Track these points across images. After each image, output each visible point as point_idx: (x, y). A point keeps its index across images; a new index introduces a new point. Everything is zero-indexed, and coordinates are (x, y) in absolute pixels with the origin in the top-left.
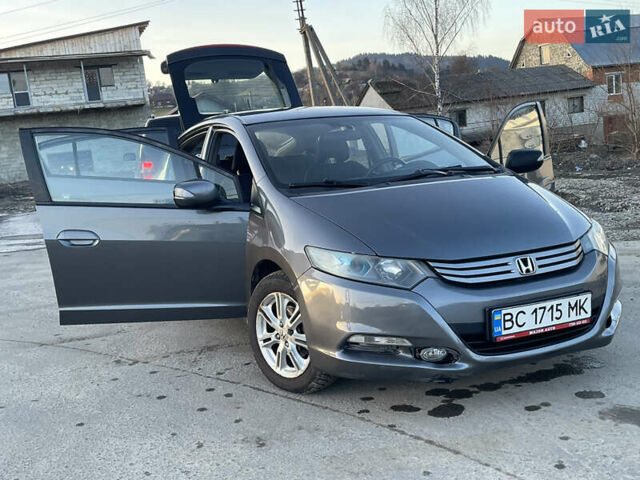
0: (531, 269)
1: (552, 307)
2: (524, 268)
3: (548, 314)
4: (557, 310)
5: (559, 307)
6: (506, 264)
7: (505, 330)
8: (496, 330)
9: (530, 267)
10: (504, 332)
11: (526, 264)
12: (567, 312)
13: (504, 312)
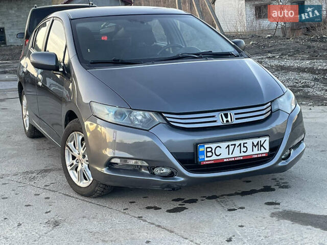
0: (230, 120)
1: (240, 145)
2: (225, 120)
3: (237, 149)
4: (244, 147)
5: (245, 145)
6: (214, 116)
7: (207, 158)
8: (201, 157)
9: (229, 119)
10: (206, 159)
11: (226, 117)
12: (251, 148)
13: (206, 146)
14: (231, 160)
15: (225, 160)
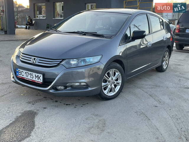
3: (29, 76)
5: (32, 75)
10: (19, 75)
11: (34, 60)
12: (35, 77)
13: (19, 70)
14: (27, 79)
15: (25, 79)
